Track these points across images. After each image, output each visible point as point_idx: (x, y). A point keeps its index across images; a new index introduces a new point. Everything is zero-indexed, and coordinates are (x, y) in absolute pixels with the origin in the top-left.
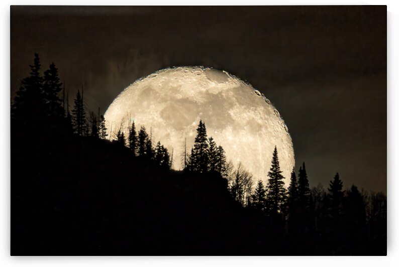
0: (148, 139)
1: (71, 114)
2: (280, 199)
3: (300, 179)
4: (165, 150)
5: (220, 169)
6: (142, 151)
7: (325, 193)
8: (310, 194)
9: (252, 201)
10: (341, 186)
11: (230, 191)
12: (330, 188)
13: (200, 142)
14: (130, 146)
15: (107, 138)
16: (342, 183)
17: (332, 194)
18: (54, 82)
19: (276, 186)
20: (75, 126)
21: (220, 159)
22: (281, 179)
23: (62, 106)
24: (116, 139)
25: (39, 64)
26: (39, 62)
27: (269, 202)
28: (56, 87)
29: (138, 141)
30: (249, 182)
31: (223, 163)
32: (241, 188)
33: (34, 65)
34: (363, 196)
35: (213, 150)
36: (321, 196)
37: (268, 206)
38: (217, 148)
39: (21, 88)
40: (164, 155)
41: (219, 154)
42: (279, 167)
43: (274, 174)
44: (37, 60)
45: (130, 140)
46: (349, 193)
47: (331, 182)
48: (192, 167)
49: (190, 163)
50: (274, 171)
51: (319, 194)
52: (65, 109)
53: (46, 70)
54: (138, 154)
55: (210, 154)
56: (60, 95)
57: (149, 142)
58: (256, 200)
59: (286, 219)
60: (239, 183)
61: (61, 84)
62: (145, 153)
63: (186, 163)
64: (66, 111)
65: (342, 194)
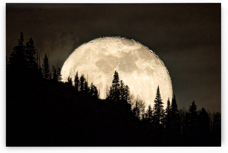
0: (85, 81)
1: (42, 67)
2: (161, 115)
4: (95, 88)
5: (127, 98)
6: (82, 88)
7: (187, 112)
8: (178, 113)
9: (145, 117)
10: (196, 108)
11: (133, 111)
12: (190, 110)
13: (115, 83)
14: (75, 85)
15: (62, 81)
16: (196, 106)
17: (191, 113)
18: (32, 49)
19: (159, 108)
20: (43, 74)
21: (127, 93)
22: (161, 104)
23: (36, 62)
24: (67, 81)
25: (23, 38)
26: (23, 37)
27: (154, 117)
28: (33, 52)
29: (80, 83)
30: (143, 106)
31: (128, 95)
32: (138, 109)
33: (20, 39)
34: (208, 114)
35: (123, 87)
36: (184, 114)
37: (154, 120)
38: (125, 86)
39: (13, 52)
40: (95, 90)
41: (126, 90)
42: (161, 97)
44: (22, 36)
45: (75, 82)
46: (200, 112)
47: (190, 106)
48: (111, 97)
49: (109, 95)
50: (158, 100)
52: (38, 64)
53: (27, 42)
54: (79, 90)
55: (121, 90)
56: (35, 56)
57: (86, 83)
58: (148, 116)
59: (165, 127)
60: (138, 107)
61: (36, 49)
62: (84, 89)
63: (107, 95)
64: (39, 65)
65: (196, 113)
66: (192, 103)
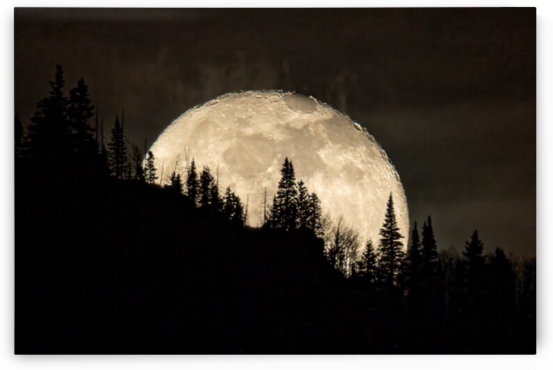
0: (213, 184)
1: (107, 150)
2: (397, 266)
3: (424, 239)
4: (237, 199)
5: (313, 225)
6: (204, 200)
7: (459, 259)
8: (438, 259)
9: (357, 270)
10: (480, 249)
11: (328, 255)
12: (466, 251)
13: (286, 188)
14: (189, 193)
15: (157, 182)
16: (482, 244)
17: (467, 259)
18: (83, 104)
19: (391, 248)
20: (112, 165)
21: (313, 212)
22: (397, 239)
23: (94, 137)
24: (170, 183)
25: (63, 79)
26: (62, 77)
27: (380, 271)
28: (86, 112)
29: (200, 187)
30: (354, 242)
31: (317, 218)
32: (342, 252)
33: (55, 81)
34: (511, 263)
35: (304, 198)
36: (453, 262)
37: (380, 277)
38: (309, 197)
39: (38, 114)
40: (235, 206)
41: (312, 205)
42: (396, 223)
43: (388, 232)
44: (59, 75)
45: (189, 186)
46: (491, 258)
47: (467, 243)
48: (274, 223)
49: (271, 217)
50: (389, 228)
51: (451, 260)
52: (99, 141)
53: (71, 89)
54: (199, 205)
55: (299, 204)
56: (91, 122)
57: (215, 188)
58: (364, 268)
59: (406, 294)
60: (340, 245)
61: (93, 107)
62: (210, 203)
63: (266, 218)
64: (101, 145)
65: (483, 259)
66: (472, 235)
